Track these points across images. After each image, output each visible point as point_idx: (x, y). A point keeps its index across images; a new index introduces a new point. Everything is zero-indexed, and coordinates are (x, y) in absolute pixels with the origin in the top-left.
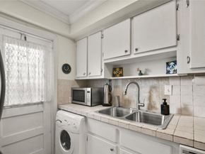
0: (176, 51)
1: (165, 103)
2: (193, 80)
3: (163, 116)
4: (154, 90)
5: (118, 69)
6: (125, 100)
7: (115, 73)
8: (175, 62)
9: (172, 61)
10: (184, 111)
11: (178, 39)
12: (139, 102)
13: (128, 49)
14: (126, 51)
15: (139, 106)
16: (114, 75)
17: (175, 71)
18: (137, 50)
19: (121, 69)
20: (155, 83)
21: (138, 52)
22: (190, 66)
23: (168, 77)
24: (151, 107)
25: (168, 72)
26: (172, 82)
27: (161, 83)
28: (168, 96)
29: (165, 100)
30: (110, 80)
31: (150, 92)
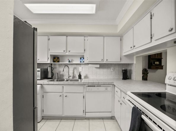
0: (84, 55)
1: (80, 74)
2: (89, 65)
3: (79, 80)
4: (75, 69)
5: (56, 58)
6: (61, 75)
7: (55, 60)
8: (84, 58)
9: (82, 58)
10: (86, 77)
11: (85, 51)
12: (69, 75)
13: (65, 50)
14: (64, 51)
15: (69, 77)
16: (54, 61)
17: (84, 62)
18: (69, 51)
19: (58, 58)
20: (75, 66)
21: (70, 52)
22: (88, 61)
23: (81, 64)
24: (74, 77)
25: (81, 62)
26: (82, 66)
27: (78, 66)
28: (81, 71)
29: (80, 73)
30: (51, 64)
31: (74, 70)
